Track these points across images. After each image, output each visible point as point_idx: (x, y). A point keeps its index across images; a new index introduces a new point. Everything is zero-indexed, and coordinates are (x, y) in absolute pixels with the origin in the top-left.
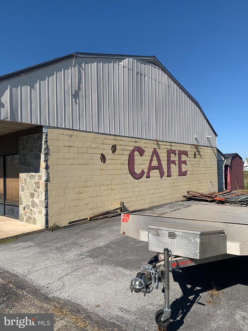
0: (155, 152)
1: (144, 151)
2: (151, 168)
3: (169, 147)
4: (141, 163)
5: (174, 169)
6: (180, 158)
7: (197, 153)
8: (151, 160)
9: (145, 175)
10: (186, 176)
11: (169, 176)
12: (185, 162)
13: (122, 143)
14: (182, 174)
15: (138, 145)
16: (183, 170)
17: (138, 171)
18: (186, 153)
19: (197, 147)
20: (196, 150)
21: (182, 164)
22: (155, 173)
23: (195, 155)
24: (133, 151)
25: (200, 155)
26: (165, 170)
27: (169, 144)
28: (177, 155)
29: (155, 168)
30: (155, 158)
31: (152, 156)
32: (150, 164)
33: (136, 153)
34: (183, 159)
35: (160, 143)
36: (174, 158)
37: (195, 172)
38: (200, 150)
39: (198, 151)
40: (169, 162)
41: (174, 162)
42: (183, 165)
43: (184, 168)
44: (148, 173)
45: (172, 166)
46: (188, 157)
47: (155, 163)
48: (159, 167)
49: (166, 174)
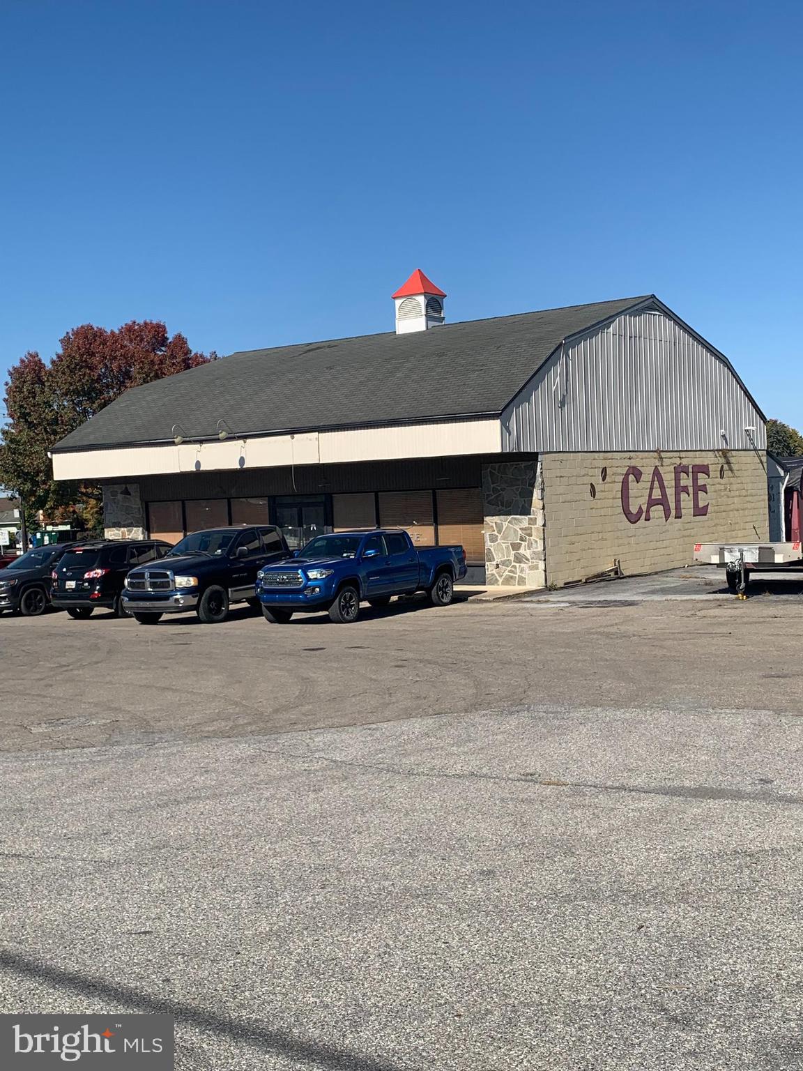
0: (657, 474)
1: (641, 473)
2: (652, 503)
3: (678, 461)
4: (639, 495)
5: (687, 501)
6: (695, 480)
7: (726, 467)
8: (651, 489)
9: (644, 515)
10: (706, 515)
11: (678, 516)
12: (704, 489)
13: (614, 463)
14: (700, 511)
15: (633, 463)
16: (701, 504)
17: (634, 509)
18: (704, 469)
19: (725, 453)
20: (722, 460)
21: (699, 492)
22: (657, 511)
23: (722, 470)
24: (627, 475)
25: (731, 470)
26: (672, 505)
27: (677, 454)
28: (691, 474)
29: (657, 502)
30: (656, 483)
31: (653, 481)
32: (650, 496)
33: (631, 477)
34: (700, 482)
35: (663, 455)
36: (686, 481)
37: (723, 508)
38: (732, 460)
39: (728, 463)
40: (680, 489)
41: (685, 489)
42: (701, 494)
43: (703, 499)
44: (648, 511)
45: (683, 496)
46: (709, 476)
47: (657, 494)
48: (663, 501)
49: (673, 512)
